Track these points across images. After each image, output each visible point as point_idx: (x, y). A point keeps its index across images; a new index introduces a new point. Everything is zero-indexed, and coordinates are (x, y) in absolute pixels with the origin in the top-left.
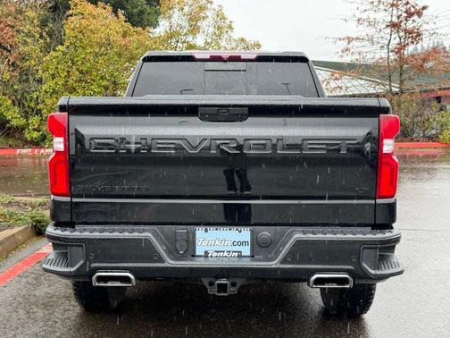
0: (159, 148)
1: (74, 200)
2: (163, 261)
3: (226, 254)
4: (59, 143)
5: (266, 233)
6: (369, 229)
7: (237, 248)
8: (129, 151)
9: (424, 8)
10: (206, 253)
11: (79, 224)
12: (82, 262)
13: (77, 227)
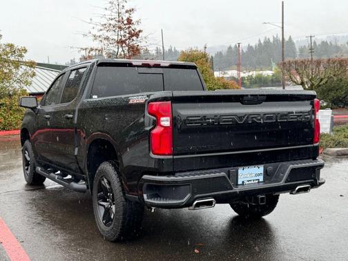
0: (224, 121)
1: (175, 157)
2: (232, 189)
3: (252, 182)
4: (167, 121)
5: (270, 167)
6: (311, 160)
7: (257, 178)
8: (208, 123)
9: (140, 31)
10: (243, 182)
11: (177, 172)
12: (189, 195)
13: (177, 174)
